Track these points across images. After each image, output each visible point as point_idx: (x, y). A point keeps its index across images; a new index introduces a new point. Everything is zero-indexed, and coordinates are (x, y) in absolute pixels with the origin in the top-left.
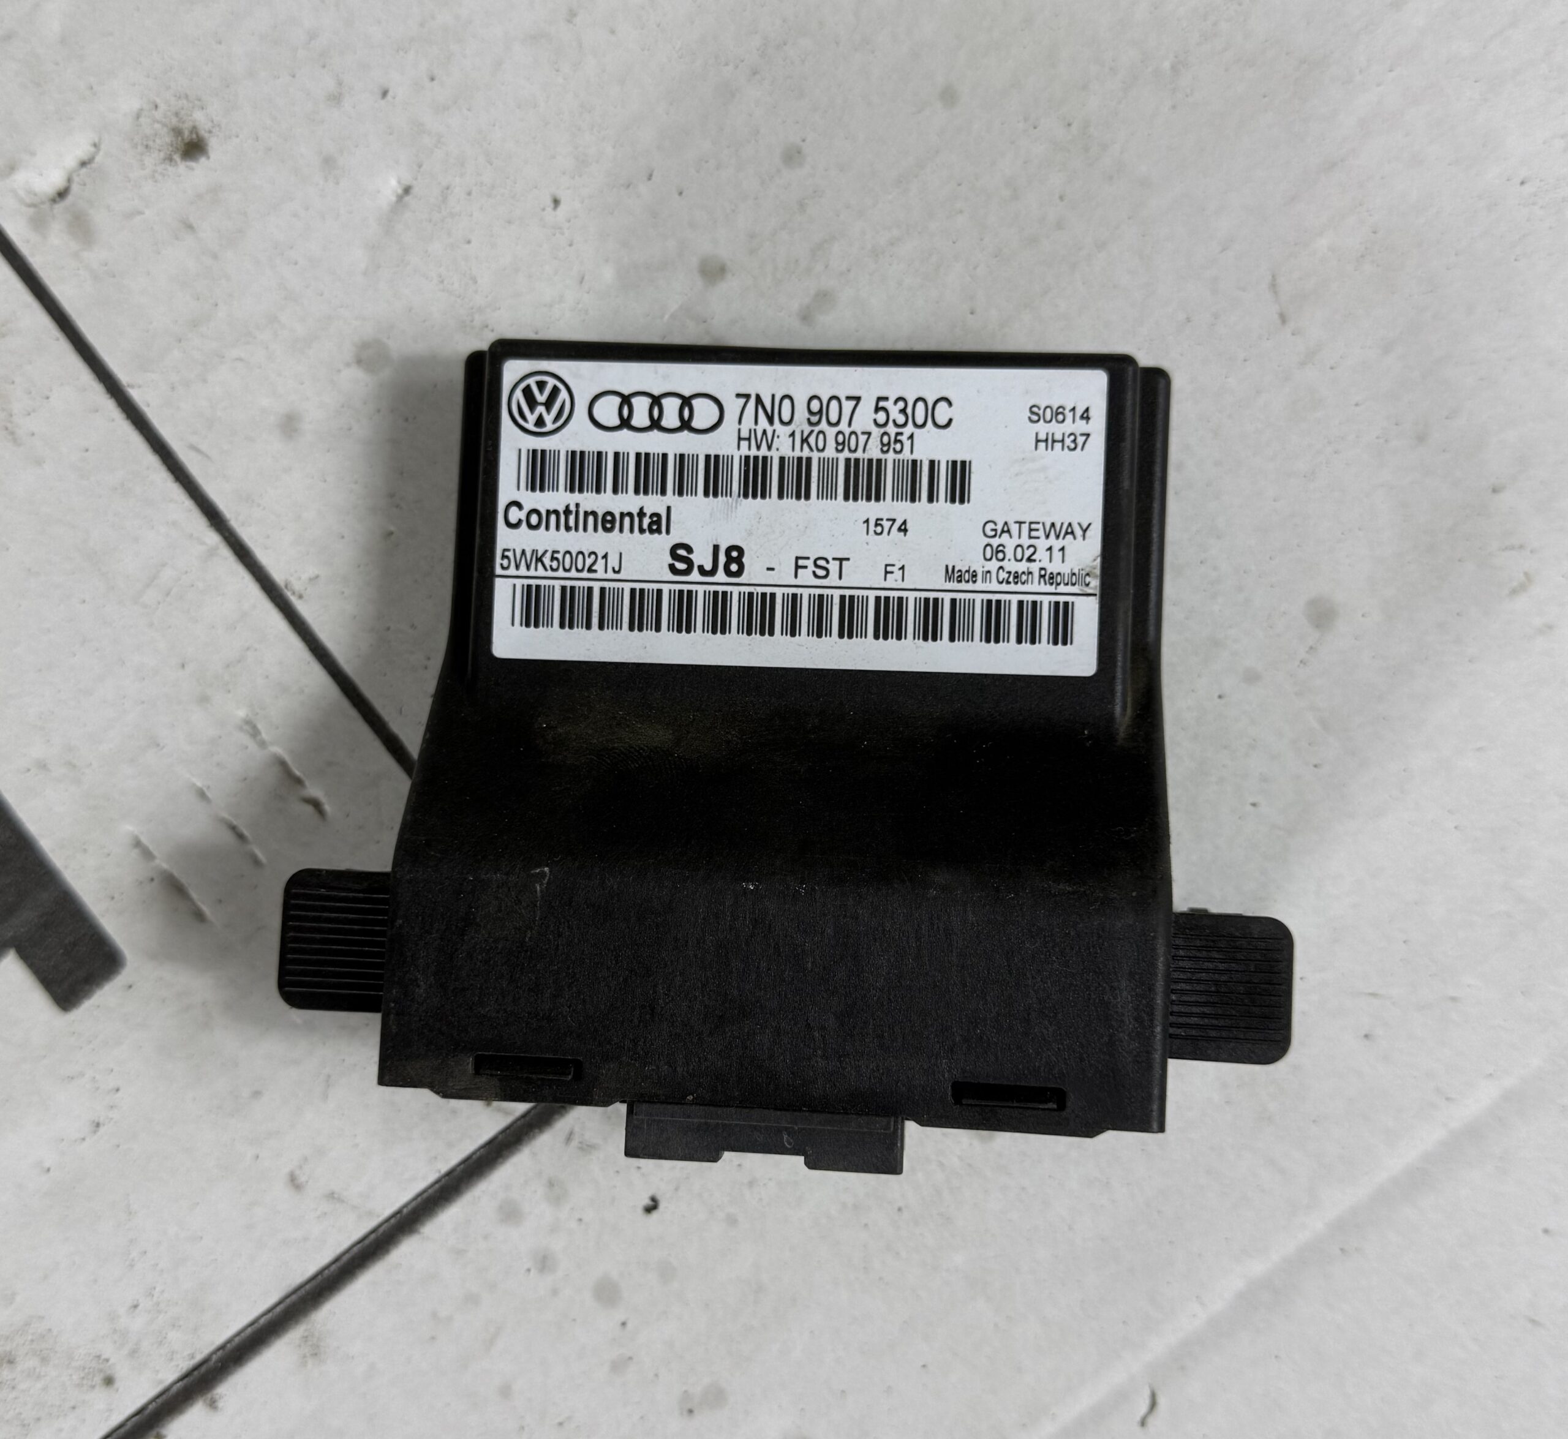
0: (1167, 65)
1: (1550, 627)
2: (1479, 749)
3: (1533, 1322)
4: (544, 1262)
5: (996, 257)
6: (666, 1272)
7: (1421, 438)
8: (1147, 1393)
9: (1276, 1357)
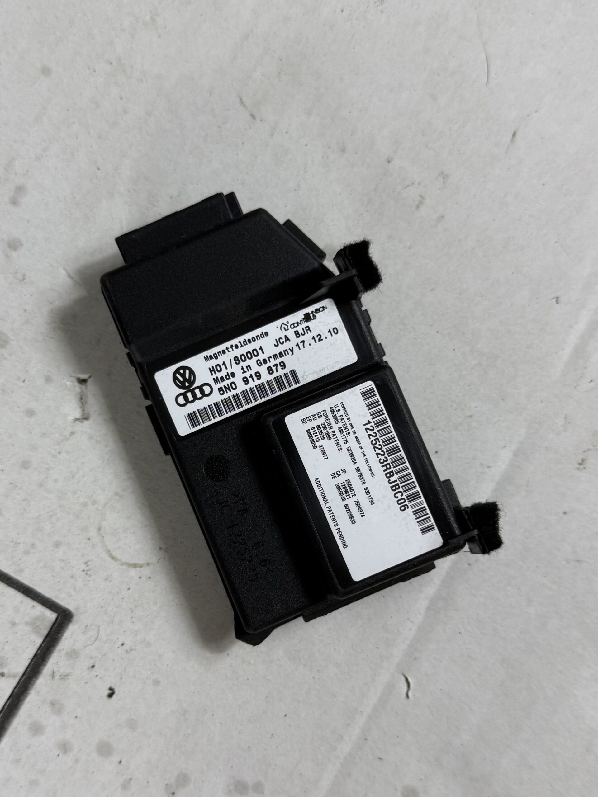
1: (442, 217)
2: (432, 290)
3: (578, 561)
4: (65, 747)
5: (100, 138)
6: (132, 725)
7: (343, 150)
8: (403, 679)
9: (460, 633)
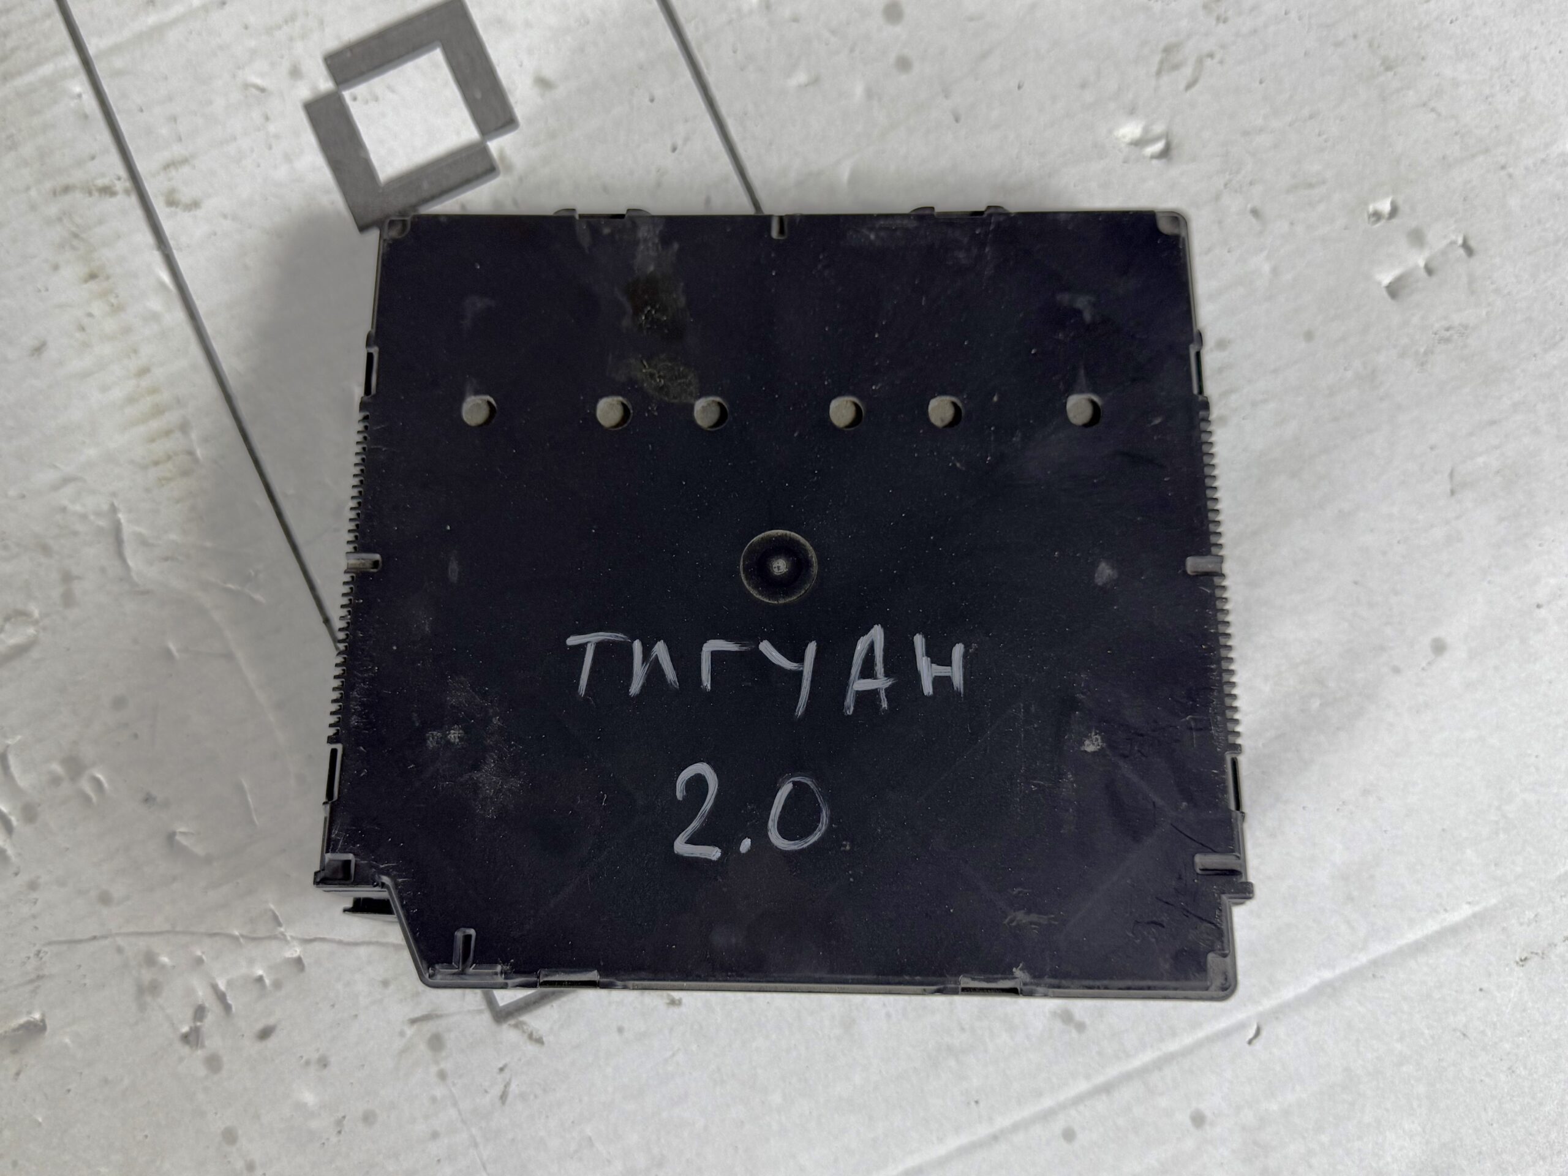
0: (1422, 350)
3: (1464, 1035)
8: (1255, 1027)
9: (1327, 1022)
